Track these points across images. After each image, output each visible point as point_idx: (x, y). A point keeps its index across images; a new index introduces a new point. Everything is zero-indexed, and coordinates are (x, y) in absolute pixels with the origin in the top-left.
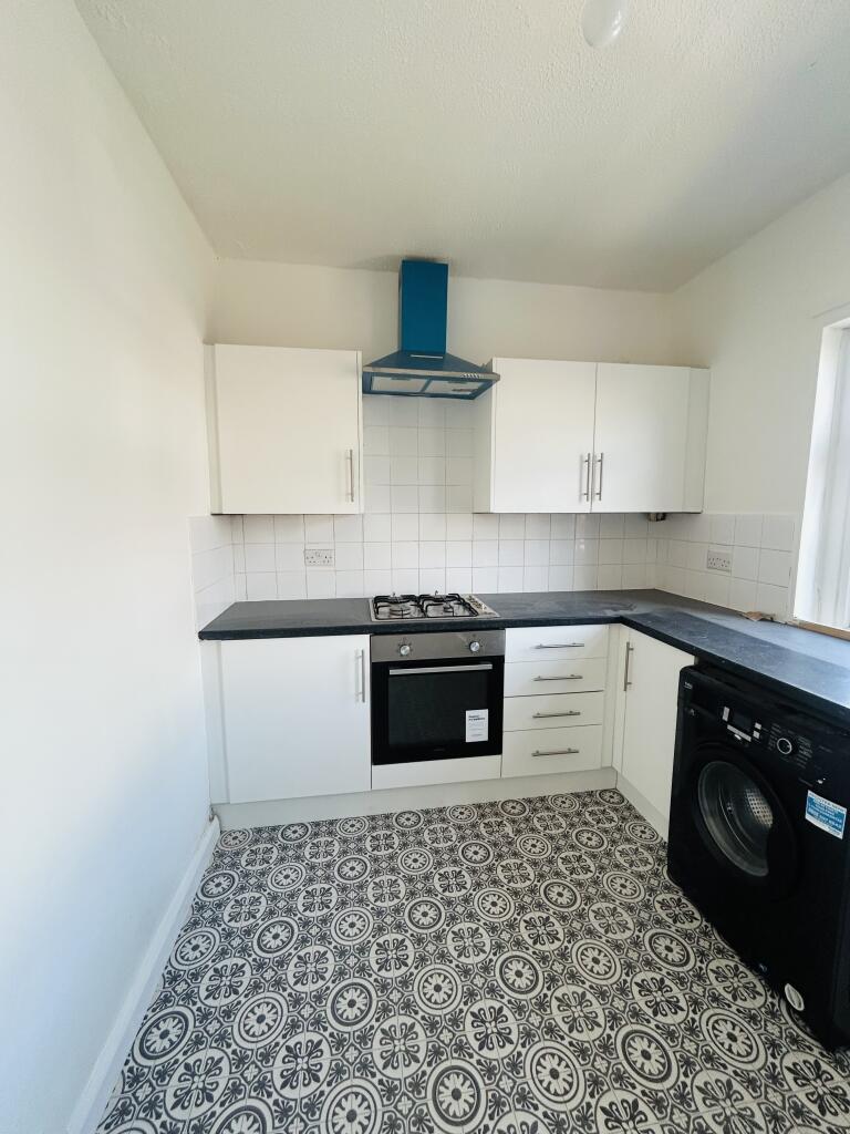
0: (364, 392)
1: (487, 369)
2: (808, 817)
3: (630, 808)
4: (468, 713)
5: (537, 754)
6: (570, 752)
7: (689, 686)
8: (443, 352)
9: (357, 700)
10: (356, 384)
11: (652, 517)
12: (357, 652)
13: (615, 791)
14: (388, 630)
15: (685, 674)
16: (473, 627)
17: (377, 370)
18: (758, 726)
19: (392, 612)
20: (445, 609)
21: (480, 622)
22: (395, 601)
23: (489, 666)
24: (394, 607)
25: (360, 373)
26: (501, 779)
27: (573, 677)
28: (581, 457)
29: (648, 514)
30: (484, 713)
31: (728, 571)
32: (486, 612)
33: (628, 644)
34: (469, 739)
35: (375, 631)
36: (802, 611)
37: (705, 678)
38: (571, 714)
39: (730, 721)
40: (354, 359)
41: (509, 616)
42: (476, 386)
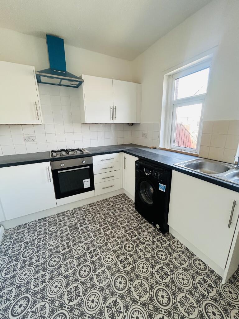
0: (38, 82)
1: (80, 78)
2: (159, 189)
3: (127, 197)
4: (84, 180)
5: (104, 188)
6: (112, 186)
7: (137, 165)
8: (65, 71)
9: (49, 182)
10: (34, 79)
11: (130, 124)
12: (46, 167)
13: (124, 194)
14: (56, 160)
15: (136, 162)
16: (83, 156)
17: (41, 74)
18: (150, 171)
19: (57, 155)
20: (74, 152)
21: (85, 155)
22: (58, 151)
23: (89, 167)
24: (58, 153)
25: (35, 75)
26: (95, 196)
27: (111, 167)
28: (110, 107)
29: (129, 123)
30: (89, 180)
31: (147, 137)
32: (86, 152)
33: (124, 157)
34: (85, 187)
35: (51, 160)
36: (161, 146)
37: (141, 162)
38: (112, 177)
39: (145, 172)
40: (32, 69)
41: (93, 152)
42: (77, 83)
